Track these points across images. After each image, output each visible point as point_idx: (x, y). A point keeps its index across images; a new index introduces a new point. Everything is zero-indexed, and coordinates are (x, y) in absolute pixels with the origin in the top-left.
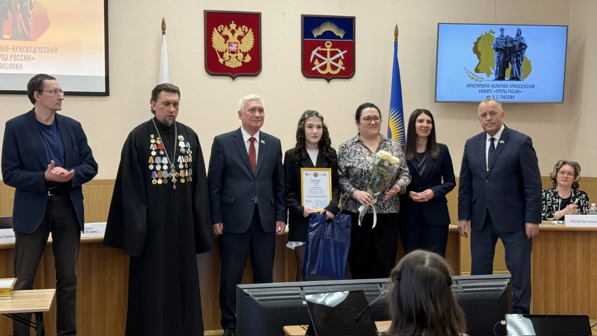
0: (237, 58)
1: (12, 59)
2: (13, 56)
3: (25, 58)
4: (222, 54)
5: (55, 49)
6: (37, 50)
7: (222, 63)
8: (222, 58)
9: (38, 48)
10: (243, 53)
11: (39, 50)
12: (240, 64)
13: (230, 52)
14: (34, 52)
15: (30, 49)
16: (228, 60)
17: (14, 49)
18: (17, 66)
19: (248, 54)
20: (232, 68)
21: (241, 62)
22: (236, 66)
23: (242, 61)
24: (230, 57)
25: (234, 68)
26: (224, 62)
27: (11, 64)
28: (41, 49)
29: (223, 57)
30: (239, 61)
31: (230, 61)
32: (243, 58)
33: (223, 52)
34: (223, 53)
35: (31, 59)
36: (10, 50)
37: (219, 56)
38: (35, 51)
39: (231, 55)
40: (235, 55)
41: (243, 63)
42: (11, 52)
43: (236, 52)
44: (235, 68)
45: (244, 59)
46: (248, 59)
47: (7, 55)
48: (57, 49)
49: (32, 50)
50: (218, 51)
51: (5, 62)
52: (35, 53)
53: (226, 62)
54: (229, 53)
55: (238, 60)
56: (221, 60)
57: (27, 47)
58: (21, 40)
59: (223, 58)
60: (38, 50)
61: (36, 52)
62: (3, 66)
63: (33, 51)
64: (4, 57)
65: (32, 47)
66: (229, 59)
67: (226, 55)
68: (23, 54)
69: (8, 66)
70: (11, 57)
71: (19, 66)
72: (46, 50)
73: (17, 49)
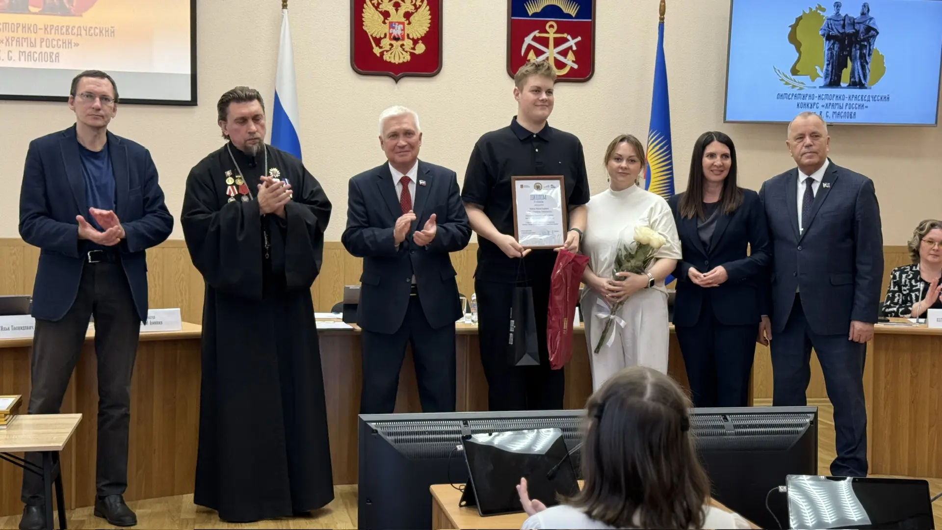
0: (403, 47)
1: (44, 44)
2: (45, 40)
3: (63, 43)
4: (378, 41)
5: (111, 30)
6: (83, 32)
7: (378, 55)
8: (378, 48)
9: (85, 28)
10: (413, 39)
11: (86, 30)
12: (408, 58)
13: (392, 37)
14: (78, 35)
15: (72, 30)
16: (389, 49)
17: (46, 29)
18: (51, 57)
19: (420, 42)
20: (395, 63)
21: (409, 53)
22: (401, 61)
23: (410, 52)
24: (391, 45)
25: (397, 63)
26: (382, 54)
27: (41, 53)
28: (89, 30)
29: (381, 45)
30: (406, 52)
31: (390, 52)
32: (412, 46)
33: (380, 37)
34: (381, 39)
35: (73, 44)
36: (41, 31)
37: (373, 44)
38: (79, 33)
39: (394, 42)
40: (400, 43)
41: (412, 54)
42: (41, 34)
43: (401, 38)
44: (399, 63)
45: (414, 49)
46: (421, 48)
47: (35, 39)
48: (114, 30)
49: (75, 31)
50: (372, 36)
51: (32, 50)
52: (79, 36)
53: (385, 53)
54: (390, 39)
55: (403, 50)
56: (377, 51)
57: (67, 26)
58: (58, 15)
59: (381, 48)
60: (85, 32)
61: (81, 35)
62: (28, 55)
63: (76, 33)
64: (31, 42)
65: (74, 27)
66: (390, 49)
67: (385, 43)
68: (61, 37)
69: (36, 56)
70: (41, 42)
71: (54, 57)
72: (97, 31)
73: (51, 29)
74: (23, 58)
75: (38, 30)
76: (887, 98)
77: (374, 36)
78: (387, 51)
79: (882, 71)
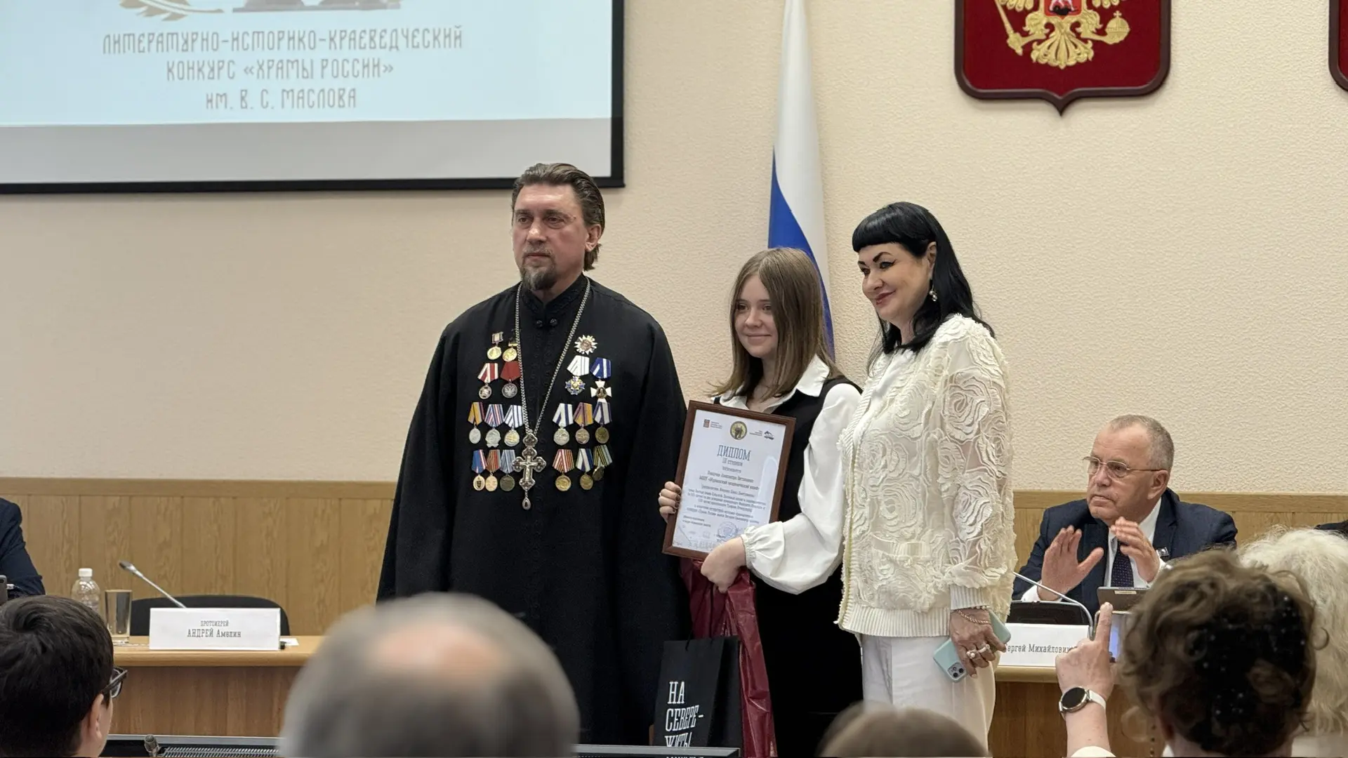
0: (1078, 30)
1: (328, 70)
2: (330, 62)
3: (364, 67)
4: (1019, 19)
5: (455, 32)
6: (402, 42)
7: (1019, 51)
8: (1018, 35)
9: (405, 33)
10: (1101, 10)
11: (407, 37)
12: (1085, 53)
13: (1051, 8)
14: (391, 47)
15: (381, 37)
16: (1044, 37)
17: (332, 39)
18: (341, 97)
19: (1118, 14)
20: (1057, 68)
21: (1090, 44)
22: (1072, 62)
23: (1093, 41)
24: (1050, 27)
25: (1062, 67)
26: (1028, 48)
27: (323, 90)
28: (414, 36)
29: (1026, 29)
30: (1085, 41)
31: (1048, 43)
32: (1100, 26)
33: (1025, 8)
34: (1026, 12)
35: (382, 68)
36: (323, 43)
37: (1008, 26)
38: (394, 44)
39: (1055, 20)
40: (1071, 19)
41: (1098, 46)
42: (323, 51)
43: (1073, 9)
44: (1068, 67)
45: (1101, 32)
46: (1118, 30)
47: (312, 62)
48: (460, 32)
49: (387, 39)
50: (1004, 7)
51: (307, 84)
52: (394, 50)
53: (1035, 45)
54: (1047, 13)
55: (1078, 35)
56: (1015, 42)
57: (371, 31)
58: (356, 8)
59: (1025, 34)
60: (405, 40)
61: (397, 47)
62: (299, 98)
63: (388, 45)
64: (304, 69)
65: (385, 31)
66: (1048, 36)
67: (1036, 22)
68: (359, 54)
69: (314, 97)
70: (323, 68)
71: (346, 98)
72: (429, 37)
73: (342, 39)
74: (288, 103)
77: (1010, 8)
78: (1040, 42)
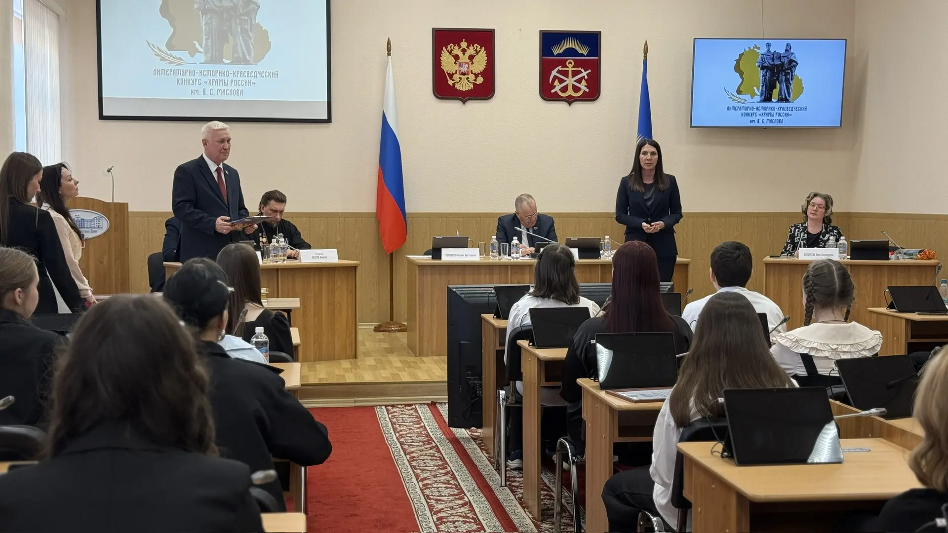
0: (468, 79)
1: (233, 83)
2: (234, 81)
3: (245, 83)
4: (451, 76)
5: (276, 73)
6: (258, 75)
7: (452, 85)
8: (451, 80)
9: (259, 73)
10: (475, 74)
12: (471, 86)
13: (461, 73)
14: (254, 77)
15: (251, 73)
17: (234, 74)
18: (237, 92)
19: (480, 75)
22: (467, 90)
24: (460, 78)
25: (464, 90)
26: (454, 84)
27: (231, 90)
28: (262, 74)
29: (453, 78)
30: (471, 83)
31: (460, 83)
34: (453, 74)
35: (252, 83)
36: (231, 75)
37: (448, 79)
39: (462, 76)
40: (466, 76)
41: (474, 84)
42: (231, 77)
43: (467, 73)
45: (475, 80)
46: (480, 80)
47: (228, 81)
48: (278, 73)
49: (253, 74)
50: (447, 72)
51: (226, 88)
53: (456, 84)
54: (459, 74)
55: (469, 81)
56: (450, 82)
57: (248, 72)
58: (242, 64)
59: (453, 80)
61: (257, 77)
62: (223, 92)
64: (225, 83)
66: (460, 81)
67: (456, 77)
68: (244, 79)
69: (228, 92)
70: (231, 82)
71: (239, 92)
72: (267, 74)
73: (238, 73)
74: (220, 93)
75: (229, 75)
76: (805, 109)
77: (448, 72)
78: (457, 83)
79: (800, 90)
